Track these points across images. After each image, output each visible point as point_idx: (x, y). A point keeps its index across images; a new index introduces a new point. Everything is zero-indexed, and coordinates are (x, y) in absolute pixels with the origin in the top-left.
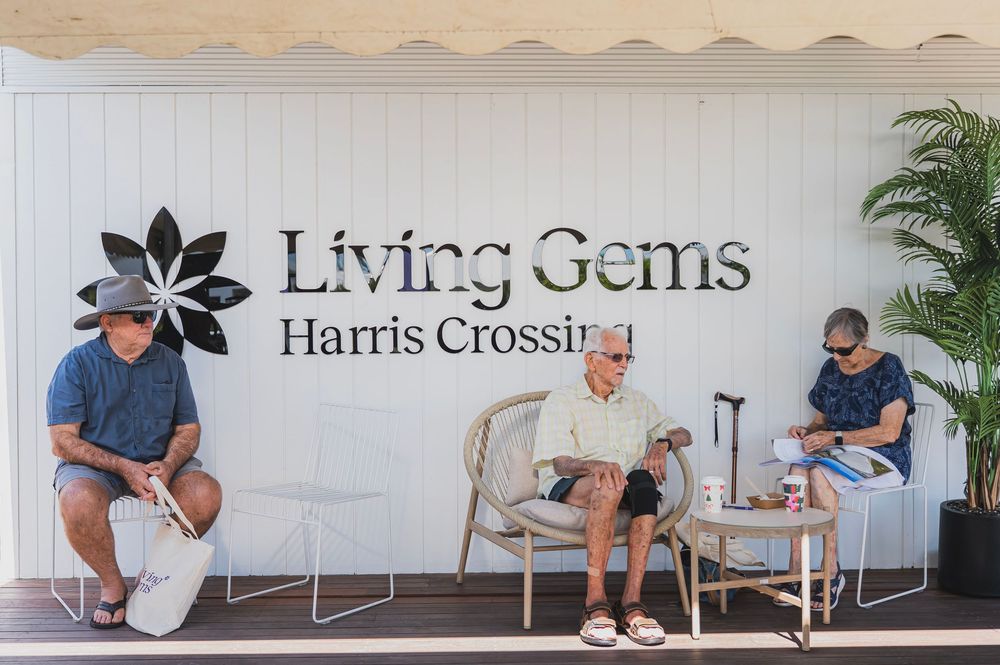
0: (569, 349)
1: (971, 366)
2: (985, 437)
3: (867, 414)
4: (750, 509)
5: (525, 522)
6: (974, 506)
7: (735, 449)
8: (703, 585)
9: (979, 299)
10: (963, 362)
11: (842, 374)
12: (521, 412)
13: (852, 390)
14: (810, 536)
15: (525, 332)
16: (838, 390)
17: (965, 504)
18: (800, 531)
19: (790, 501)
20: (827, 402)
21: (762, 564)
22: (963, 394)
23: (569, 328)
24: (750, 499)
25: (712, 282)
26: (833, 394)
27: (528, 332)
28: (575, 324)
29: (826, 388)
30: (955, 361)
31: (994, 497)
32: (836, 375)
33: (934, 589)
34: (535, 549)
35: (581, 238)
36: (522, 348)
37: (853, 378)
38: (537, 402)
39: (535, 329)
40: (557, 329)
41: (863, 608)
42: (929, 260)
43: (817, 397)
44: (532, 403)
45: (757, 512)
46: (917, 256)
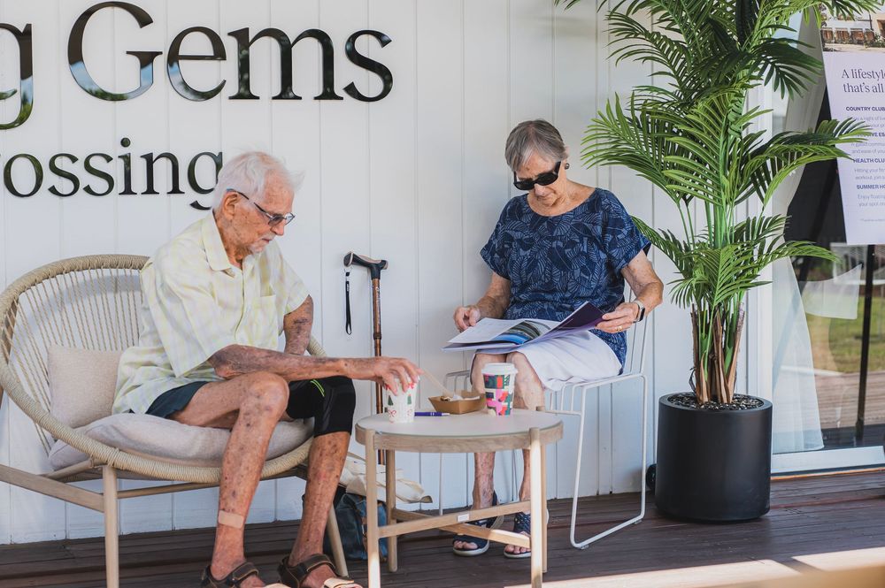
0: (128, 191)
1: (698, 204)
2: (720, 304)
3: (577, 272)
4: (436, 414)
5: (104, 452)
6: (706, 399)
7: (377, 336)
8: (385, 528)
9: (717, 111)
10: (687, 202)
11: (536, 216)
12: (63, 288)
13: (553, 239)
14: (541, 442)
15: (59, 163)
16: (531, 240)
17: (694, 398)
18: (529, 436)
19: (495, 399)
20: (514, 256)
21: (429, 499)
22: (687, 249)
23: (127, 159)
24: (433, 401)
25: (339, 89)
26: (526, 245)
27: (63, 164)
28: (136, 152)
29: (512, 239)
30: (677, 200)
31: (730, 385)
32: (527, 219)
33: (652, 519)
34: (121, 494)
35: (144, 19)
36: (53, 190)
37: (553, 222)
38: (86, 272)
39: (74, 159)
40: (109, 159)
41: (580, 549)
42: (647, 58)
43: (497, 254)
44: (79, 274)
45: (446, 418)
46: (629, 54)
